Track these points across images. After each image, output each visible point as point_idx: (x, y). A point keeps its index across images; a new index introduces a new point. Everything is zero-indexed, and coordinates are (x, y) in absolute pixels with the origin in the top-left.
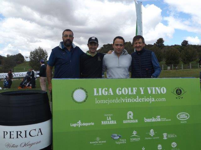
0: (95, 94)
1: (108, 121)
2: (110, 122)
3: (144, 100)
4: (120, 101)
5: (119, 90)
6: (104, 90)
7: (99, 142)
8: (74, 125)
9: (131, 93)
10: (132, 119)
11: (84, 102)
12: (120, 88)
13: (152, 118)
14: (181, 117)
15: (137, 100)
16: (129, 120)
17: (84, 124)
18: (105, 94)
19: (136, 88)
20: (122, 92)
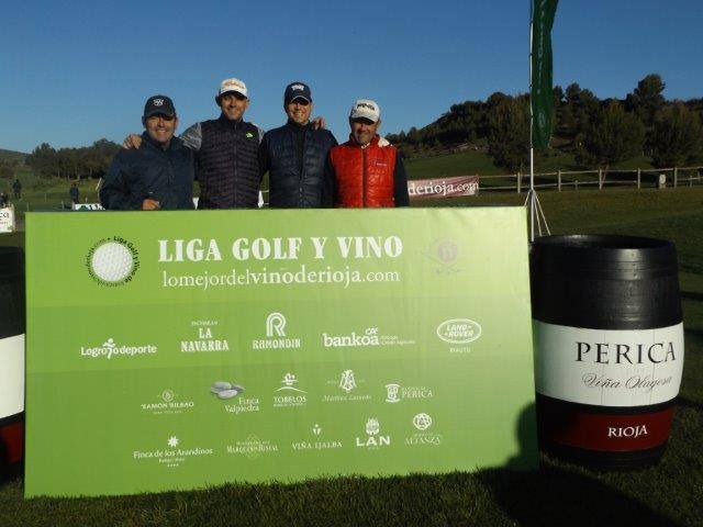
0: (163, 258)
1: (202, 340)
2: (208, 344)
3: (325, 277)
4: (244, 280)
5: (242, 245)
6: (191, 245)
7: (172, 405)
8: (94, 352)
9: (282, 255)
10: (282, 338)
11: (126, 281)
12: (246, 241)
13: (351, 337)
14: (451, 335)
15: (300, 277)
16: (272, 339)
17: (125, 350)
18: (195, 256)
19: (300, 239)
20: (251, 253)
